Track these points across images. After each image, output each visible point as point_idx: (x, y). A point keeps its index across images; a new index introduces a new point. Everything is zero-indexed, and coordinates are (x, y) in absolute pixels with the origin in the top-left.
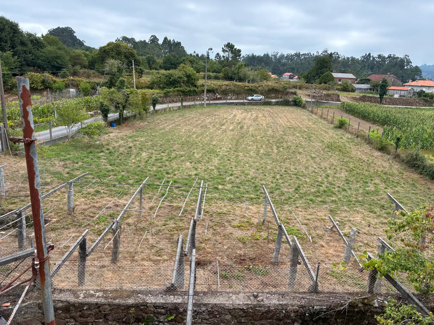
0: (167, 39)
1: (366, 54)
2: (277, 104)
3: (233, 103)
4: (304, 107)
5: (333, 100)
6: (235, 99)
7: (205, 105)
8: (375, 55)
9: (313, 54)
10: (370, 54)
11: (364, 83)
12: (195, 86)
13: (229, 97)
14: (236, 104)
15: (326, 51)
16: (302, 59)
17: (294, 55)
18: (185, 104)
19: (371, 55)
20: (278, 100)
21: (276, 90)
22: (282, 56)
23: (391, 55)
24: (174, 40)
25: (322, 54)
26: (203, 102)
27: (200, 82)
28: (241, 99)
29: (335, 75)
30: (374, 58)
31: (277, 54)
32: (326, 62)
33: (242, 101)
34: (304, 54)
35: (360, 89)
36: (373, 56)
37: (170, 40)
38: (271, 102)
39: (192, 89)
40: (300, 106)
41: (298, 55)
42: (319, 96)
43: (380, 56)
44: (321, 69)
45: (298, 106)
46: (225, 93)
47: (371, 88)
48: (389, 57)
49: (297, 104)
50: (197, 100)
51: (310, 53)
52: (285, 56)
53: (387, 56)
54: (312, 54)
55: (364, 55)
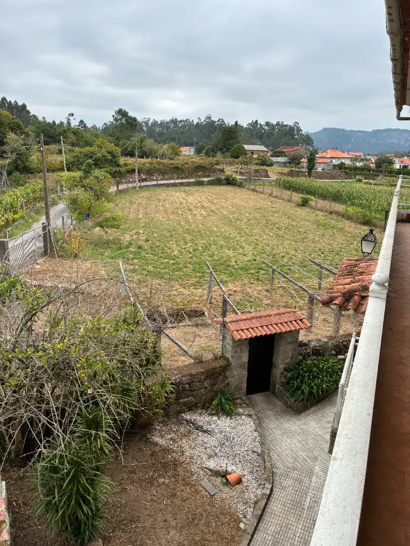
0: (6, 100)
1: (253, 121)
2: (211, 183)
3: (164, 184)
4: (240, 185)
5: (262, 176)
6: (161, 179)
7: (137, 188)
8: (263, 123)
9: (193, 121)
10: (257, 121)
11: (279, 156)
12: (118, 165)
13: (155, 178)
14: (168, 185)
15: (209, 118)
16: (180, 128)
17: (169, 122)
18: (121, 187)
19: (259, 123)
20: (209, 179)
21: (203, 167)
22: (155, 123)
23: (279, 122)
24: (15, 101)
25: (204, 120)
26: (135, 185)
27: (122, 160)
28: (167, 179)
29: (247, 147)
30: (261, 126)
31: (149, 120)
32: (233, 133)
33: (172, 181)
34: (181, 121)
35: (278, 162)
36: (260, 124)
37: (10, 101)
38: (203, 181)
39: (117, 169)
40: (235, 185)
41: (174, 121)
42: (247, 172)
43: (267, 124)
44: (228, 141)
45: (232, 185)
46: (149, 173)
47: (288, 160)
48: (278, 124)
49: (230, 182)
50: (130, 182)
51: (188, 119)
52: (159, 123)
53: (275, 123)
54: (191, 121)
55: (251, 122)
